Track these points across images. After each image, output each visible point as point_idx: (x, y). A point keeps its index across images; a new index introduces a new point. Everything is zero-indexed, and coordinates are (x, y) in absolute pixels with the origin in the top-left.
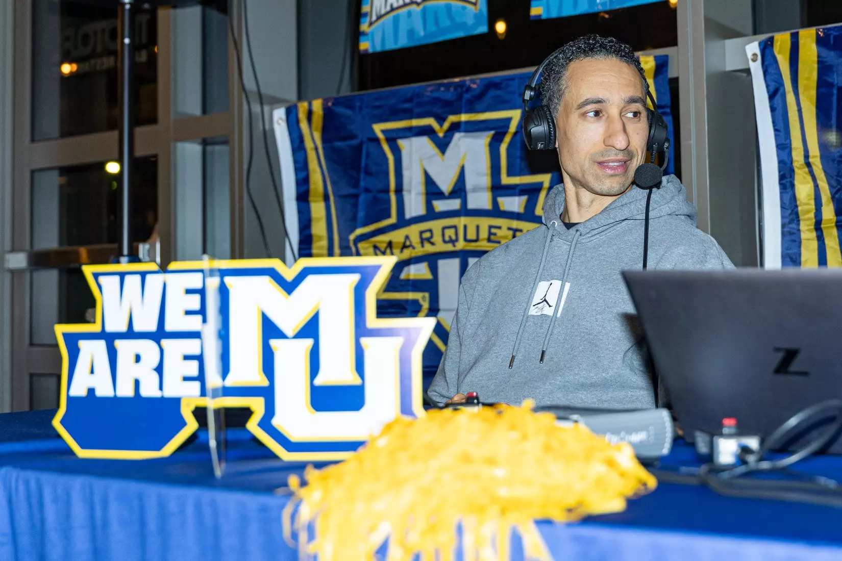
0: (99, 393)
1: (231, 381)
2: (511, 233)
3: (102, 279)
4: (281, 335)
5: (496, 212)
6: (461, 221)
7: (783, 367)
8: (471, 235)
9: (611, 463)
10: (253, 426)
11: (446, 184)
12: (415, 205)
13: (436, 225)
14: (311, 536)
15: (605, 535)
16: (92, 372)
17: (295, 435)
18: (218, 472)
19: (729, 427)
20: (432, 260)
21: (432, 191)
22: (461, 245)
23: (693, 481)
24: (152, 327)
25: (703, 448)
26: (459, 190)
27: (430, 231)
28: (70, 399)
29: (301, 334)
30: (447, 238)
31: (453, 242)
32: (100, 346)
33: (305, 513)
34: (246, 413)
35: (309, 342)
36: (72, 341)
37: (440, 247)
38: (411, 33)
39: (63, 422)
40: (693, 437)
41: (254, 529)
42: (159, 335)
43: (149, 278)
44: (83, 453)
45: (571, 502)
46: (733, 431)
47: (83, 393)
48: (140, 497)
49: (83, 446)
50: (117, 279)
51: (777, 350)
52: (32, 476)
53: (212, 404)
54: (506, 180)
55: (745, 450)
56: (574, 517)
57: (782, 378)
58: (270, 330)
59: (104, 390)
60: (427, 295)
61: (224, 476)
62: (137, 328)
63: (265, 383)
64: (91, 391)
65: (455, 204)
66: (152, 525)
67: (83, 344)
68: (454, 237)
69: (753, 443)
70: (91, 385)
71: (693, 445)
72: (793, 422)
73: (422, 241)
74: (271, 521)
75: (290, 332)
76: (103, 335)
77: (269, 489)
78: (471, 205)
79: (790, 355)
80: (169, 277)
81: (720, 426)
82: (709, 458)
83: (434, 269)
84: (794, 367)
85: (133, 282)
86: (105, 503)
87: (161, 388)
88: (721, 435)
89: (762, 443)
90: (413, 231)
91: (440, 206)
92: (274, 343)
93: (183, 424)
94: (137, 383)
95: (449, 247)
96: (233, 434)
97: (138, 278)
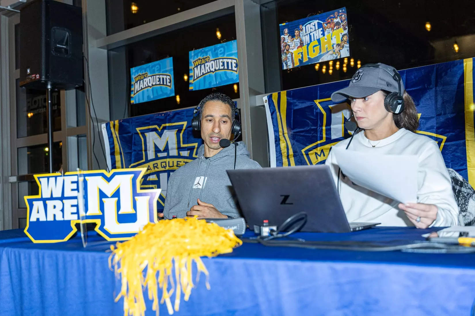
0: (41, 220)
1: (88, 214)
2: (185, 163)
3: (41, 179)
4: (106, 197)
5: (179, 156)
6: (168, 160)
7: (284, 202)
8: (171, 165)
9: (226, 236)
10: (97, 229)
11: (162, 148)
12: (151, 155)
13: (159, 162)
14: (119, 267)
15: (227, 261)
16: (38, 212)
17: (112, 232)
18: (85, 245)
19: (266, 223)
20: (158, 173)
21: (157, 150)
22: (167, 168)
23: (256, 242)
24: (60, 195)
25: (257, 231)
26: (166, 149)
27: (157, 164)
28: (30, 222)
29: (113, 196)
30: (163, 166)
31: (165, 167)
32: (41, 203)
33: (117, 258)
34: (95, 225)
35: (116, 199)
36: (31, 202)
37: (161, 169)
38: (148, 97)
39: (28, 231)
40: (253, 227)
41: (98, 265)
42: (62, 198)
43: (58, 178)
44: (35, 242)
45: (213, 250)
46: (267, 224)
47: (35, 220)
48: (56, 256)
49: (35, 239)
50: (46, 179)
51: (282, 196)
52: (16, 250)
53: (81, 222)
54: (182, 145)
55: (272, 231)
56: (215, 255)
57: (283, 206)
58: (102, 195)
59: (43, 219)
60: (156, 185)
61: (87, 247)
62: (54, 196)
63: (101, 214)
64: (38, 219)
65: (165, 154)
66: (61, 265)
67: (34, 203)
68: (165, 166)
69: (275, 228)
70: (38, 217)
71: (253, 230)
72: (289, 220)
73: (154, 167)
74: (104, 262)
75: (109, 196)
76: (42, 199)
77: (104, 250)
78: (170, 155)
79: (286, 197)
80: (65, 178)
81: (263, 223)
82: (260, 234)
83: (158, 177)
84: (287, 202)
85: (52, 180)
86: (43, 258)
87: (63, 217)
88: (263, 226)
89: (278, 228)
90: (151, 164)
91: (160, 155)
92: (104, 200)
93: (72, 229)
94: (55, 215)
95: (163, 169)
96: (90, 233)
97: (54, 178)
